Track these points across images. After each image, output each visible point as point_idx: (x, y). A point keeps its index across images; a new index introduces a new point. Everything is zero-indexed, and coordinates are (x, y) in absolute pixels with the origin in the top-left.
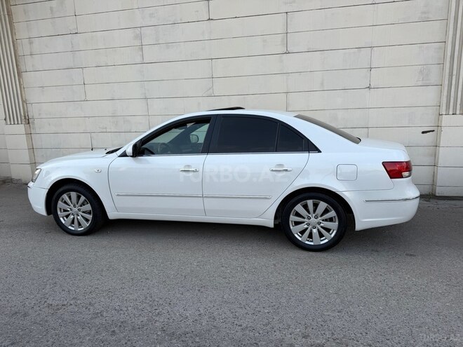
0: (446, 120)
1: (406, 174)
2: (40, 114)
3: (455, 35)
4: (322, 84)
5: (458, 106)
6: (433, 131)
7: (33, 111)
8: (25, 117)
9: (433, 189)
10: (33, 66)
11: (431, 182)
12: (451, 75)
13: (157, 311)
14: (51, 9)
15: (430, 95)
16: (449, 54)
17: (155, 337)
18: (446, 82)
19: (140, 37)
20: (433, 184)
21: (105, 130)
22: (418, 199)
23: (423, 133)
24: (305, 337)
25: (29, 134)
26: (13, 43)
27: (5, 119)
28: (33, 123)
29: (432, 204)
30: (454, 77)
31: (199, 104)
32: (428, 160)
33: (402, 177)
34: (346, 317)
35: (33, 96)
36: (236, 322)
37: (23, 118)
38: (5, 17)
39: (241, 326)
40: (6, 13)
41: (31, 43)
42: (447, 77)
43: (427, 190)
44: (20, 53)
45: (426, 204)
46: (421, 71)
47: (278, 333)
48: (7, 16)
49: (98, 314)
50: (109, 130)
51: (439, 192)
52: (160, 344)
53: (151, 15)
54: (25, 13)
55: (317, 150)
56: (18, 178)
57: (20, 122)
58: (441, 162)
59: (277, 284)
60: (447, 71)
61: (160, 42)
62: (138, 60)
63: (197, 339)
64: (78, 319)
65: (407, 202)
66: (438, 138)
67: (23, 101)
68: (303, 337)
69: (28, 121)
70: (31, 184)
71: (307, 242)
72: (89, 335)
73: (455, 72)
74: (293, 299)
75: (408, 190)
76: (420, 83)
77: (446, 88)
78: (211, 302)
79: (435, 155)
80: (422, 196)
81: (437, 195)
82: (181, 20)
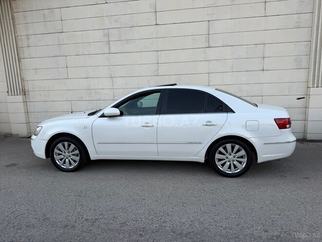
0: (313, 91)
1: (288, 126)
2: (33, 88)
3: (317, 37)
4: (232, 68)
5: (320, 82)
6: (304, 98)
7: (29, 86)
8: (23, 90)
9: (304, 136)
10: (29, 54)
11: (303, 131)
12: (315, 62)
13: (162, 220)
14: (44, 15)
15: (301, 75)
16: (314, 49)
17: (170, 236)
18: (312, 67)
19: (108, 35)
20: (305, 132)
21: (81, 99)
22: (295, 142)
23: (298, 99)
24: (266, 231)
25: (25, 102)
26: (15, 38)
27: (8, 92)
28: (28, 94)
29: (305, 145)
30: (317, 64)
31: (149, 81)
32: (301, 117)
33: (286, 128)
34: (285, 218)
35: (29, 75)
36: (218, 225)
37: (21, 91)
38: (10, 20)
39: (222, 227)
40: (11, 18)
41: (28, 39)
42: (313, 64)
43: (301, 136)
44: (20, 45)
45: (301, 145)
46: (296, 60)
47: (247, 230)
48: (11, 20)
49: (124, 224)
50: (85, 99)
51: (309, 137)
52: (176, 240)
53: (116, 21)
54: (24, 18)
55: (232, 111)
56: (16, 133)
57: (19, 94)
58: (310, 118)
59: (231, 200)
60: (313, 60)
61: (122, 39)
62: (106, 51)
63: (199, 236)
64: (112, 227)
65: (290, 144)
66: (307, 102)
67: (21, 79)
68: (265, 232)
69: (24, 93)
70: (33, 137)
71: (236, 172)
72: (125, 237)
73: (317, 61)
74: (246, 209)
75: (289, 136)
76: (295, 67)
77: (312, 70)
78: (195, 213)
79: (305, 113)
80: (297, 140)
81: (308, 139)
82: (137, 24)
